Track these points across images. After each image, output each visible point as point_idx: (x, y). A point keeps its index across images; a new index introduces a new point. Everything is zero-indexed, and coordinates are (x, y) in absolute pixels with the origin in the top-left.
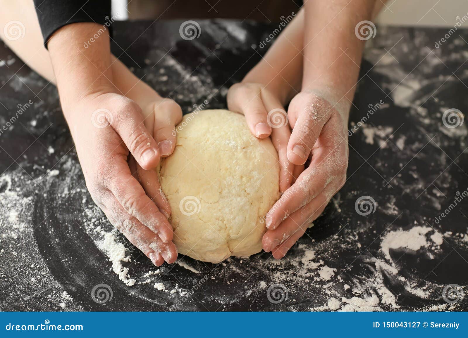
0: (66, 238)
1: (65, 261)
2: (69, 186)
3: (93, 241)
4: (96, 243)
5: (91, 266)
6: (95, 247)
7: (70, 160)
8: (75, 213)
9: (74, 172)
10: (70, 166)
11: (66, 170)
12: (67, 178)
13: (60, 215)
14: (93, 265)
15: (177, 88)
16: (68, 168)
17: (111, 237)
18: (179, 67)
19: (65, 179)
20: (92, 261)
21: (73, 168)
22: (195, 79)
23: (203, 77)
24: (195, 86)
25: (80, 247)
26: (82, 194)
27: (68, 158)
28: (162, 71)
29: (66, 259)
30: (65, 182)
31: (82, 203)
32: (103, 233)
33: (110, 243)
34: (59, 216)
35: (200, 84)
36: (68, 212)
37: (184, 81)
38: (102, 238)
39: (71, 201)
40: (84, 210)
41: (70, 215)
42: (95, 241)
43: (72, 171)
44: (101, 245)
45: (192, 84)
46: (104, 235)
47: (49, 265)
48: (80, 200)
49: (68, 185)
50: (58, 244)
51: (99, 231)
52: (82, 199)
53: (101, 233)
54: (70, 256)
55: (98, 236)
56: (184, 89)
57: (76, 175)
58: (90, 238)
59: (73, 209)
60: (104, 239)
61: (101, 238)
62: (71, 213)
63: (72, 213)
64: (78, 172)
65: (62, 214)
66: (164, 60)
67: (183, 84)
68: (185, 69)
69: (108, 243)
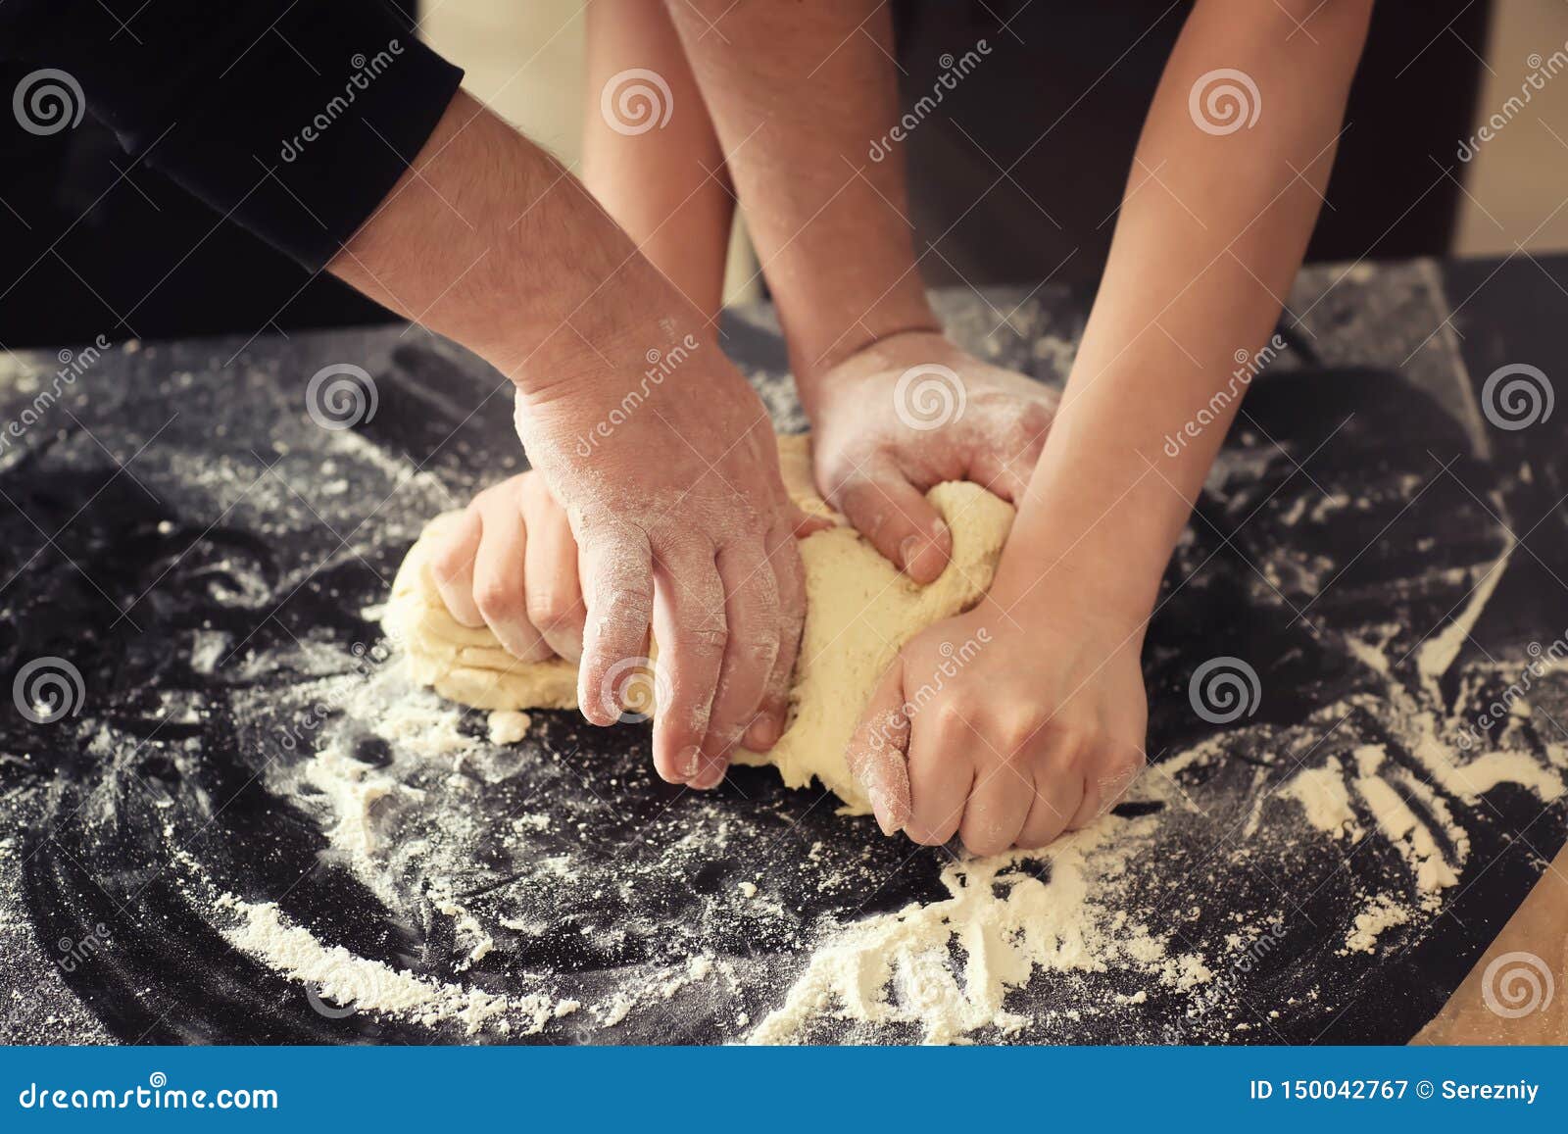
0: (136, 933)
1: (146, 995)
2: (117, 797)
3: (216, 933)
4: (225, 937)
5: (224, 998)
6: (224, 945)
7: (104, 729)
8: (149, 865)
9: (123, 759)
10: (110, 743)
11: (98, 758)
12: (105, 778)
13: (104, 876)
14: (231, 994)
15: (379, 507)
16: (105, 750)
17: (267, 914)
18: (374, 454)
19: (100, 781)
20: (225, 985)
21: (119, 748)
22: (426, 479)
23: (449, 474)
24: (431, 497)
25: (182, 953)
26: (159, 814)
27: (99, 723)
28: (328, 468)
29: (148, 990)
30: (101, 789)
31: (163, 837)
32: (241, 907)
33: (267, 932)
34: (101, 879)
35: (443, 491)
36: (128, 866)
37: (399, 488)
38: (242, 921)
39: (129, 836)
40: (174, 856)
41: (135, 872)
42: (221, 932)
43: (118, 757)
44: (240, 939)
45: (422, 493)
46: (246, 914)
47: (98, 1009)
48: (156, 831)
49: (113, 795)
50: (115, 952)
51: (229, 904)
52: (162, 829)
53: (235, 907)
54: (157, 979)
55: (229, 918)
56: (400, 508)
57: (131, 766)
58: (205, 925)
59: (140, 857)
60: (249, 923)
61: (239, 920)
62: (137, 869)
63: (139, 866)
64: (136, 758)
65: (111, 874)
66: (329, 438)
67: (398, 497)
68: (395, 455)
69: (263, 931)
